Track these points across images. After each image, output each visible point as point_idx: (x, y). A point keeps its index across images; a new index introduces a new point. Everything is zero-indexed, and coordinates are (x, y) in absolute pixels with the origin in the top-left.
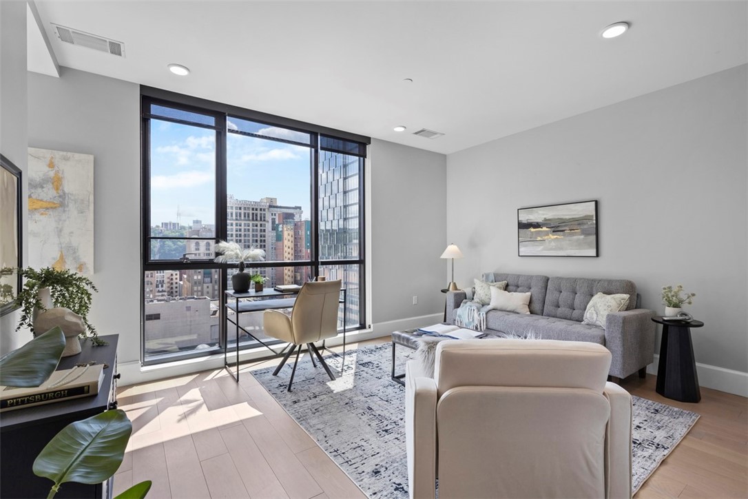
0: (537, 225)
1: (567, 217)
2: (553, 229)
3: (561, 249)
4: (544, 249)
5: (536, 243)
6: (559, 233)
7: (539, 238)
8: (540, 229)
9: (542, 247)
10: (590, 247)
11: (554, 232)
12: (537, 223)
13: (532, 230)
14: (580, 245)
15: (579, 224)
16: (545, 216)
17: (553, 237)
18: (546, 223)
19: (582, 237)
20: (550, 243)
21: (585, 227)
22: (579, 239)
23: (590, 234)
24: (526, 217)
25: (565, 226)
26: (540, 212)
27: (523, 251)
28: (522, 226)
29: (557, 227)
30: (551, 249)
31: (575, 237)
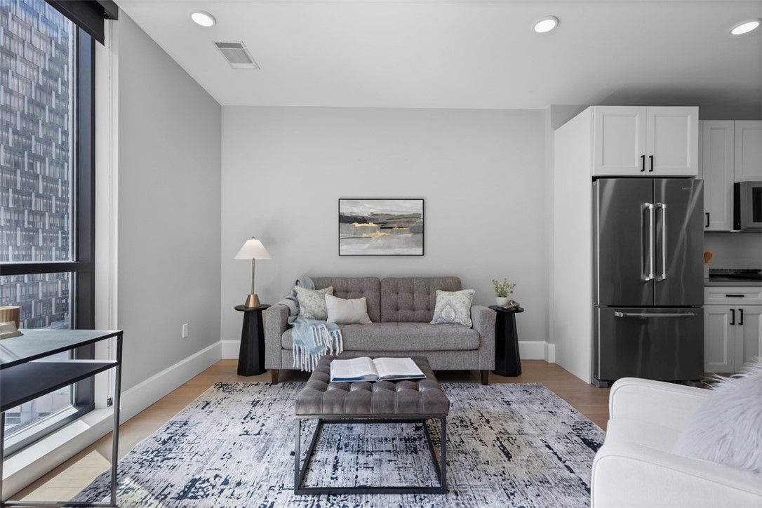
0: (363, 220)
1: (396, 214)
2: (380, 225)
3: (389, 247)
4: (368, 248)
5: (361, 241)
6: (387, 230)
7: (365, 235)
8: (366, 225)
9: (368, 245)
10: (418, 246)
11: (381, 228)
12: (363, 217)
13: (357, 225)
14: (407, 243)
15: (408, 222)
16: (372, 211)
17: (380, 234)
18: (373, 218)
19: (410, 235)
20: (377, 241)
21: (414, 225)
22: (407, 238)
23: (418, 233)
24: (348, 209)
25: (395, 222)
26: (367, 205)
27: (345, 249)
28: (343, 219)
29: (385, 224)
30: (377, 248)
31: (403, 235)
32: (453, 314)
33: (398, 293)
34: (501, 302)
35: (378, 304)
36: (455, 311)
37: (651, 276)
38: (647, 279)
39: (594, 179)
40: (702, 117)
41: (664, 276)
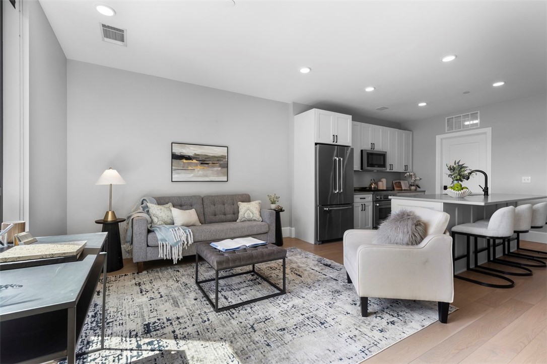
0: (189, 158)
1: (211, 155)
2: (201, 162)
3: (206, 176)
4: (193, 176)
5: (188, 172)
6: (205, 165)
7: (190, 168)
8: (191, 161)
9: (192, 175)
10: (225, 176)
11: (201, 164)
12: (189, 156)
13: (185, 161)
14: (218, 174)
15: (218, 160)
16: (195, 152)
17: (199, 167)
18: (196, 157)
19: (220, 169)
20: (198, 173)
21: (222, 162)
22: (218, 170)
23: (224, 167)
24: (178, 150)
25: (210, 160)
26: (191, 148)
27: (176, 177)
28: (175, 157)
29: (204, 161)
30: (199, 176)
31: (216, 169)
32: (251, 215)
33: (214, 205)
34: (273, 206)
35: (203, 213)
36: (252, 213)
37: (337, 191)
38: (336, 192)
39: (316, 144)
40: (353, 120)
41: (342, 191)
